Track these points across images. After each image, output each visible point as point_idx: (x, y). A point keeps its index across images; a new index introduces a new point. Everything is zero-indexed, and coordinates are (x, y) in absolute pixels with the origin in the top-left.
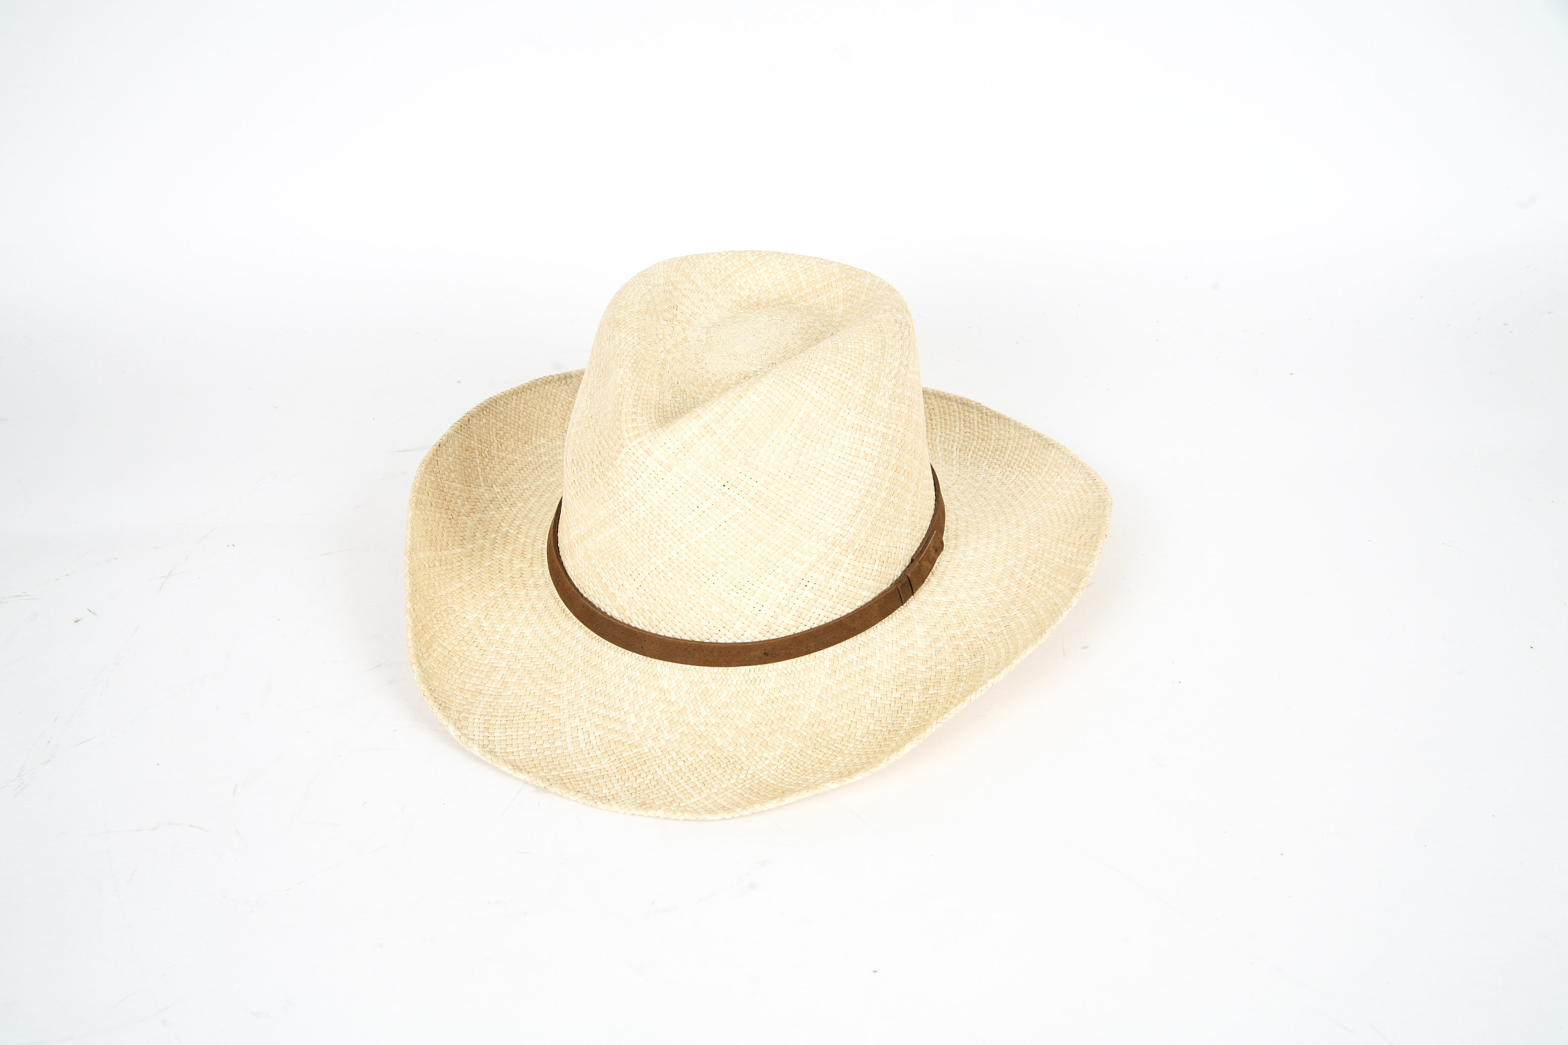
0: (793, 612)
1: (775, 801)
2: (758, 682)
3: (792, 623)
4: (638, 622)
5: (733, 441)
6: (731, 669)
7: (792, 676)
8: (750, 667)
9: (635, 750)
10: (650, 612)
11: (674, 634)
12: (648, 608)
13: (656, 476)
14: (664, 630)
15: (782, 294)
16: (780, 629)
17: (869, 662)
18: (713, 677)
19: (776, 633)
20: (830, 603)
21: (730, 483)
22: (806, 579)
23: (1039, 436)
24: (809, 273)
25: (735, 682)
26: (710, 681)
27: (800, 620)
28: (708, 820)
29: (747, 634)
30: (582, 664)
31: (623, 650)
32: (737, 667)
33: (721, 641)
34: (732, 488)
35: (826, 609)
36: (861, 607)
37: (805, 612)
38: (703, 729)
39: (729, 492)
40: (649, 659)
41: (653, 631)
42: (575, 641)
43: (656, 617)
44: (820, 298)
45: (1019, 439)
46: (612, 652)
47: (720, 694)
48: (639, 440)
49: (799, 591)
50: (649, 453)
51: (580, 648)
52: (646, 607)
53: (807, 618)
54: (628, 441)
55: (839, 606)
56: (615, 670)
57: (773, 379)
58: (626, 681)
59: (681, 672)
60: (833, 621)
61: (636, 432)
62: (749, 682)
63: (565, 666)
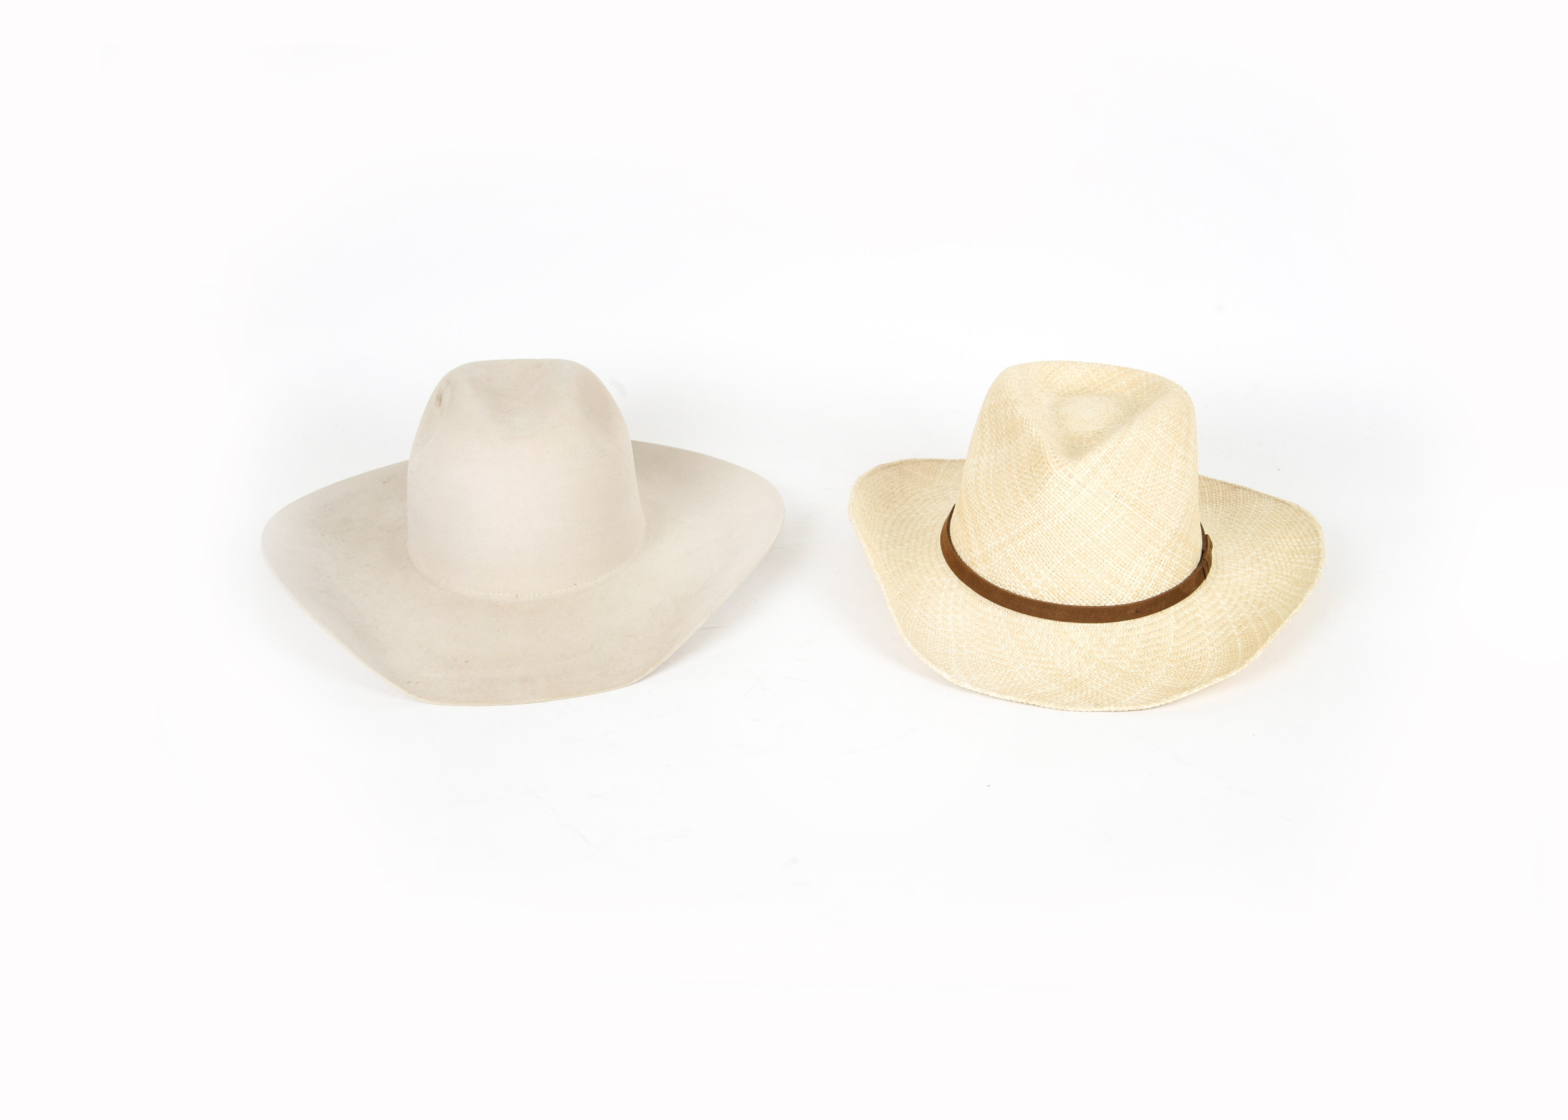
0: (1152, 582)
1: (1186, 692)
2: (1133, 630)
3: (1151, 589)
4: (1048, 598)
5: (1119, 467)
6: (1114, 624)
7: (1153, 625)
8: (1126, 621)
9: (1070, 678)
10: (1059, 589)
11: (1075, 603)
12: (1058, 586)
13: (1075, 491)
14: (1068, 601)
15: (1082, 387)
16: (1145, 594)
17: (1197, 615)
18: (1104, 630)
19: (1142, 597)
20: (1171, 576)
21: (1119, 494)
22: (1160, 559)
23: (1225, 483)
24: (1096, 373)
25: (1118, 631)
26: (1103, 632)
27: (1156, 588)
28: (1145, 709)
29: (1124, 599)
30: (1008, 632)
31: (1037, 618)
32: (1118, 622)
33: (1108, 605)
34: (1120, 498)
35: (1170, 580)
36: (1186, 579)
37: (1159, 582)
38: (1109, 661)
39: (1119, 500)
40: (1058, 622)
41: (1060, 603)
42: (997, 618)
43: (1063, 592)
44: (1109, 388)
45: (1211, 486)
46: (1030, 622)
47: (1111, 640)
48: (1063, 468)
49: (1156, 567)
50: (1070, 476)
51: (1003, 622)
52: (1056, 586)
53: (1159, 586)
54: (1055, 470)
55: (1176, 578)
56: (1035, 633)
57: (1139, 426)
58: (1045, 638)
59: (1082, 629)
60: (1173, 588)
61: (1060, 464)
62: (1127, 631)
63: (996, 635)
